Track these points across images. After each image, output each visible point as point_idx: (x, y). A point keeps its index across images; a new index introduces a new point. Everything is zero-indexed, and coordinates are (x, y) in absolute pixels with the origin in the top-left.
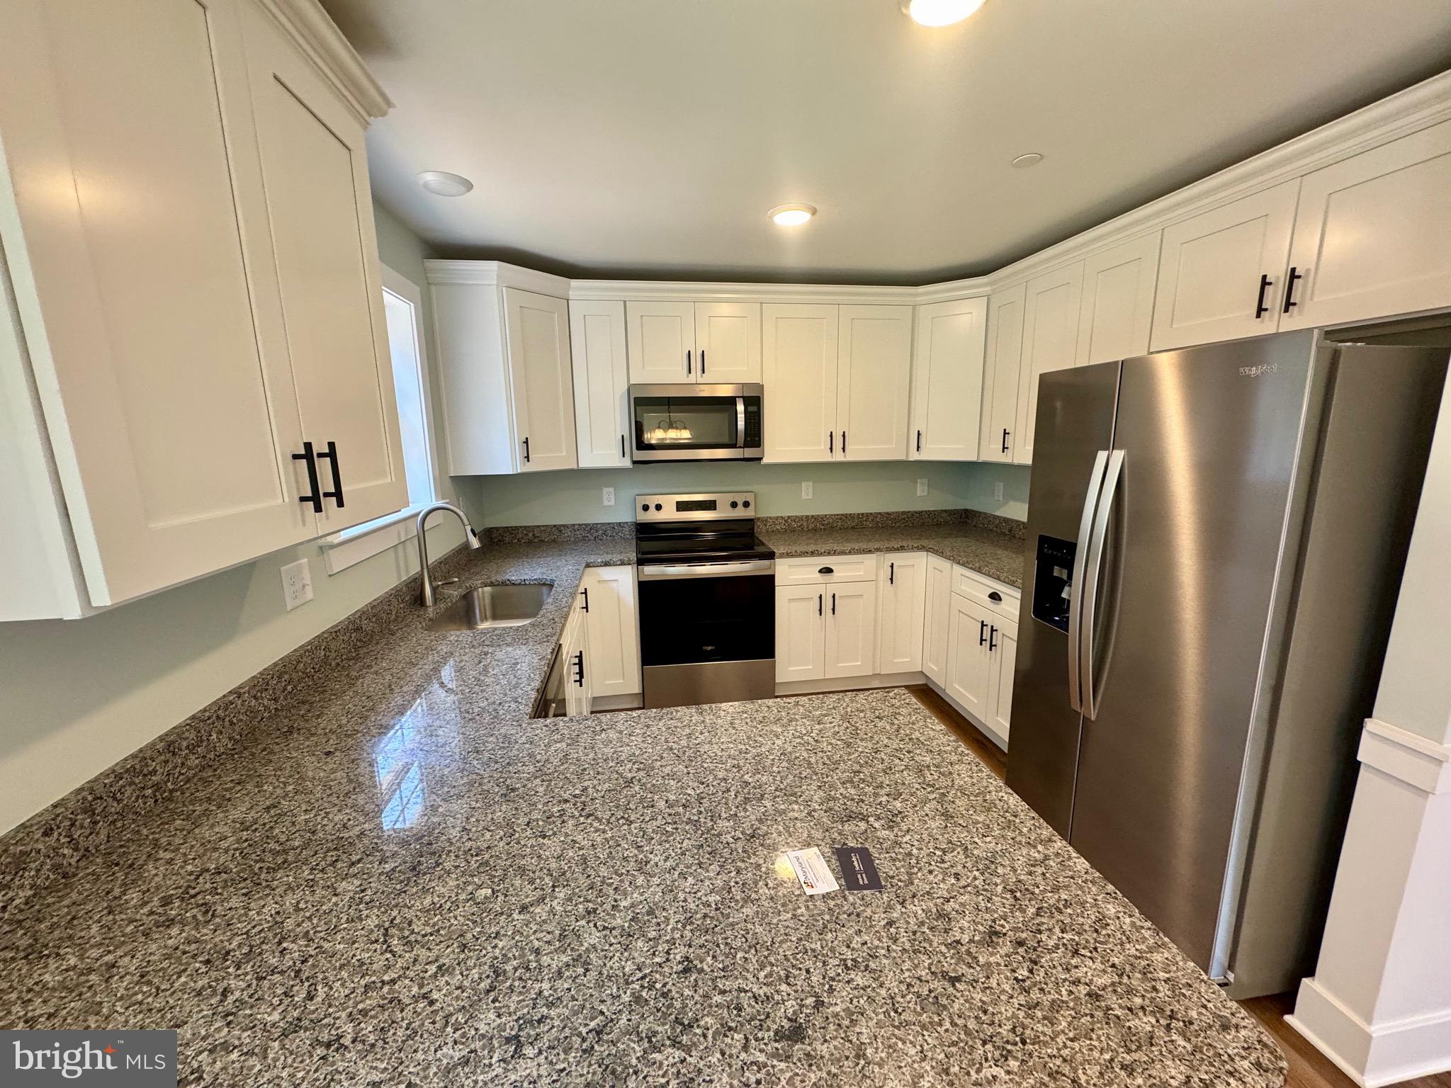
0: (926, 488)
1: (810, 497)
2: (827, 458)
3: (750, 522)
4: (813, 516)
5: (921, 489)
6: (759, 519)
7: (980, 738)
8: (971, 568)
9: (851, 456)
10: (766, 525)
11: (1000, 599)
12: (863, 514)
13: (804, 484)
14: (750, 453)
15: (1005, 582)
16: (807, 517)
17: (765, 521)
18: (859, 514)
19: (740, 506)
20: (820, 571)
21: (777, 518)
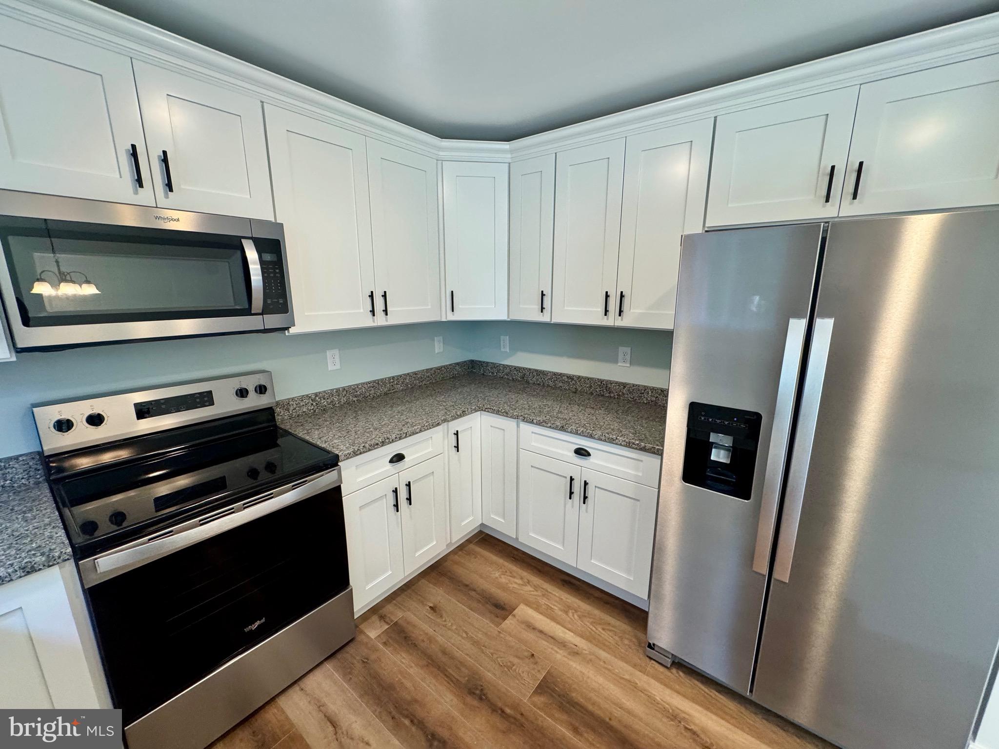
0: (442, 344)
1: (338, 367)
2: (368, 322)
3: (269, 412)
4: (344, 389)
5: (438, 347)
6: (278, 403)
7: (567, 578)
8: (550, 427)
9: (393, 320)
10: (288, 410)
11: (589, 455)
12: (393, 378)
13: (329, 353)
14: (273, 320)
15: (601, 440)
16: (338, 390)
17: (285, 404)
18: (389, 378)
19: (252, 394)
20: (391, 461)
21: (302, 398)
